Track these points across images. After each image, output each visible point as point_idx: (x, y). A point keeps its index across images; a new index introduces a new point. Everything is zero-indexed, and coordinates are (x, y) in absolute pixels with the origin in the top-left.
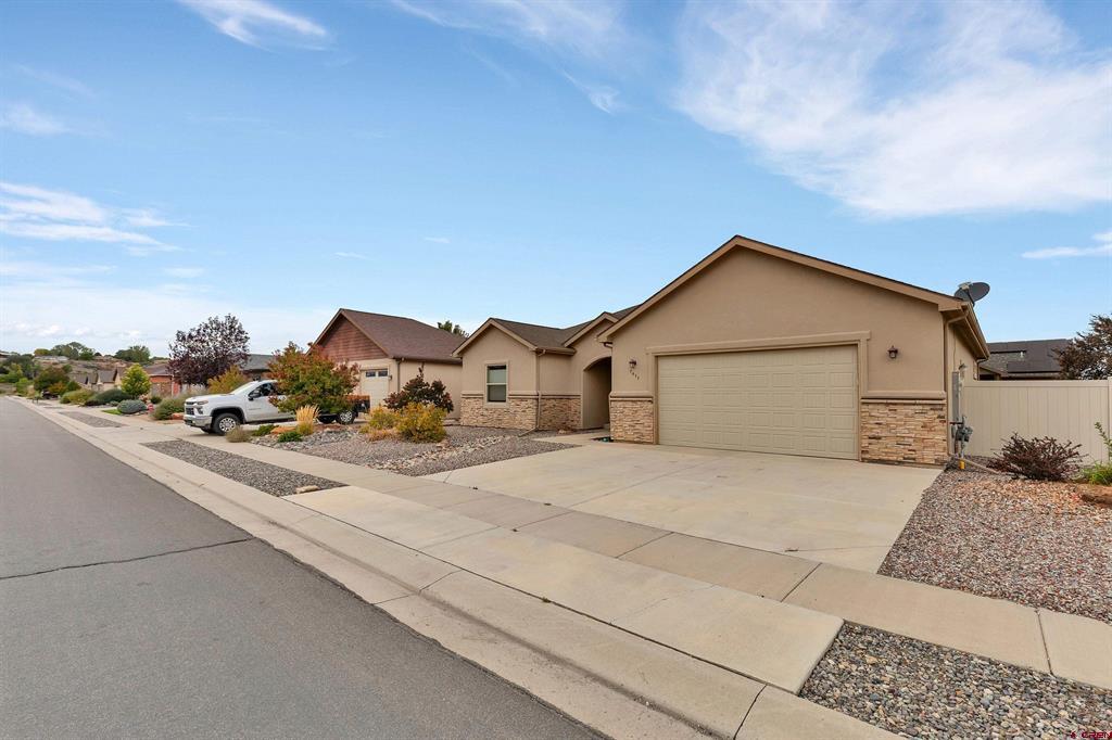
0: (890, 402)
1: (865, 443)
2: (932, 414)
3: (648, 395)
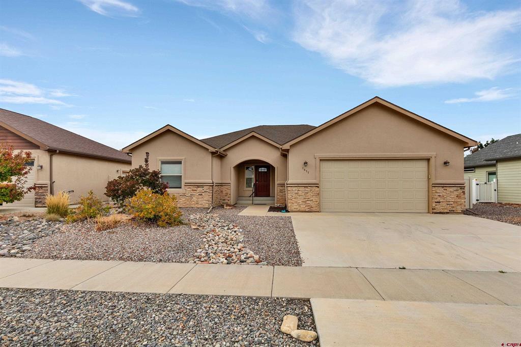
0: (444, 186)
1: (434, 205)
2: (460, 191)
3: (315, 183)
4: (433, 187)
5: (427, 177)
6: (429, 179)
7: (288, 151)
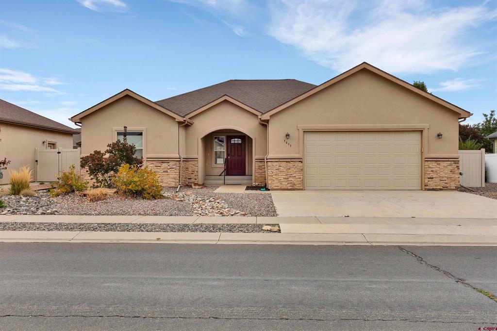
1: (426, 181)
2: (454, 166)
3: (299, 157)
4: (426, 161)
5: (420, 151)
6: (422, 153)
7: (267, 121)
